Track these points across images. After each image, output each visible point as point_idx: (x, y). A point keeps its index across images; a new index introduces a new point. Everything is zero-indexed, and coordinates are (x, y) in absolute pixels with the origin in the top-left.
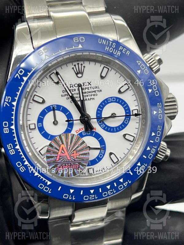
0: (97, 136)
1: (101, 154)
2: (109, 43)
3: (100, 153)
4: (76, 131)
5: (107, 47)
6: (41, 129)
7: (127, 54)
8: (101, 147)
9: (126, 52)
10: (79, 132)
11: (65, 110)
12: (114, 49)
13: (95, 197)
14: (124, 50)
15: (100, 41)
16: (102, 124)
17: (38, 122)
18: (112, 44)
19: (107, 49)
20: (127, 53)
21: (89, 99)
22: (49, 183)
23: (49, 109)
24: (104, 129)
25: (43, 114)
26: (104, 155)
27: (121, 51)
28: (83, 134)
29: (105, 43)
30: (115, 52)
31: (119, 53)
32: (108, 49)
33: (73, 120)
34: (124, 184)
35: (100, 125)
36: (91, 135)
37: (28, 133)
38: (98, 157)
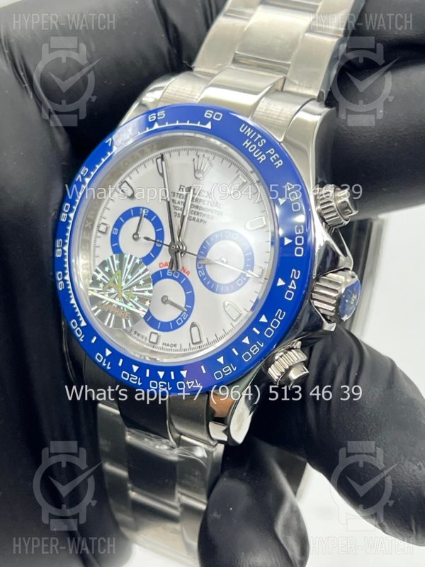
0: (187, 286)
1: (180, 318)
2: (256, 136)
3: (180, 316)
4: (160, 264)
5: (248, 142)
6: (114, 239)
7: (277, 165)
8: (185, 307)
9: (275, 161)
10: (164, 268)
11: (157, 224)
12: (258, 147)
13: (137, 381)
14: (274, 157)
15: (242, 129)
16: (201, 269)
17: (115, 226)
18: (260, 139)
19: (246, 145)
20: (278, 162)
21: (198, 220)
22: (83, 324)
23: (136, 211)
24: (201, 279)
25: (127, 216)
26: (185, 321)
27: (269, 156)
28: (168, 272)
29: (248, 135)
30: (256, 154)
31: (263, 157)
32: (248, 145)
33: (163, 244)
34: (188, 383)
35: (198, 270)
36: (179, 280)
37: (96, 237)
38: (174, 322)
